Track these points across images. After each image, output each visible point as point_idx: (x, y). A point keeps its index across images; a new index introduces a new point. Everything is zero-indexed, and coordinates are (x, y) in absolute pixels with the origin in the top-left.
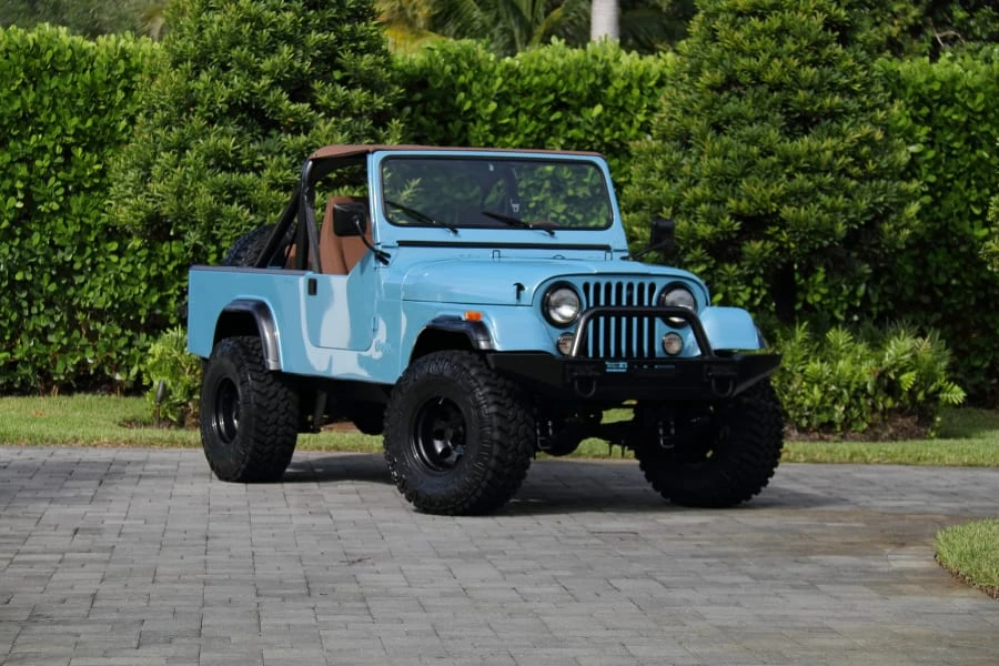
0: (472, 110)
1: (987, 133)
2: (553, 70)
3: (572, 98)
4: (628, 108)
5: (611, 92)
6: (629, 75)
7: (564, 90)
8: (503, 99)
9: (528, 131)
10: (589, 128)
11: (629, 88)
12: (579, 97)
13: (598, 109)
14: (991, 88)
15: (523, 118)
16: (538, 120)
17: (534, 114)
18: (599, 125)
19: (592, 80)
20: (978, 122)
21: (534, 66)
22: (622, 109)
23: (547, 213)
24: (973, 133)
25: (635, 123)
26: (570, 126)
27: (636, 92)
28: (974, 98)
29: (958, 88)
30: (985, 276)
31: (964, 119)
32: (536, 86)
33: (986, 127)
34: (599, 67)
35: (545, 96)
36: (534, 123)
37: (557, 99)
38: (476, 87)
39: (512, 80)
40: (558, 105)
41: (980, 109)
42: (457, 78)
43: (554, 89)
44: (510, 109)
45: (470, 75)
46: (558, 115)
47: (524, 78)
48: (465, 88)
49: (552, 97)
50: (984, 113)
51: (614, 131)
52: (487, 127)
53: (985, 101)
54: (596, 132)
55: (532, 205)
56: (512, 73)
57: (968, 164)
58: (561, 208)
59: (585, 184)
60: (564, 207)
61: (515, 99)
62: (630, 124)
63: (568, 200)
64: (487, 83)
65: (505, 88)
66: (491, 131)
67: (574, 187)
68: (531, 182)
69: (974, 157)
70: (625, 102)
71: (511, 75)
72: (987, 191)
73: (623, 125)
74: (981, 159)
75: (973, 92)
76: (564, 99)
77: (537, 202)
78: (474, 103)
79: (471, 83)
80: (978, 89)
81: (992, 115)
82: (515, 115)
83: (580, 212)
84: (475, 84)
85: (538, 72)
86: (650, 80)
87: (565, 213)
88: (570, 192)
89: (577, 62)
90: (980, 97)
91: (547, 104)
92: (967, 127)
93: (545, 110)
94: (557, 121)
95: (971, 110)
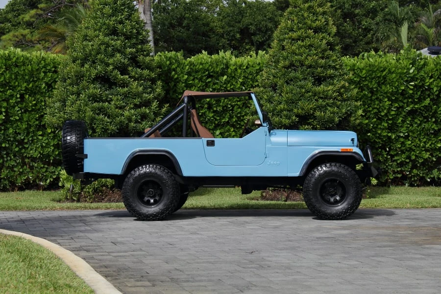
0: (177, 78)
1: (366, 85)
2: (207, 63)
3: (215, 73)
4: (236, 77)
5: (229, 71)
6: (235, 64)
7: (212, 70)
8: (189, 74)
9: (199, 86)
10: (222, 84)
11: (236, 69)
12: (217, 72)
13: (225, 77)
14: (368, 68)
15: (197, 81)
16: (202, 82)
17: (200, 80)
18: (225, 83)
19: (222, 66)
20: (363, 81)
21: (199, 61)
22: (234, 77)
23: (206, 117)
24: (362, 85)
25: (238, 82)
26: (214, 84)
27: (239, 71)
28: (362, 72)
29: (356, 68)
30: (366, 137)
31: (358, 80)
32: (201, 69)
33: (366, 83)
34: (225, 61)
35: (204, 73)
36: (201, 83)
37: (209, 73)
38: (178, 69)
39: (192, 67)
40: (209, 76)
41: (364, 76)
42: (171, 66)
43: (207, 70)
44: (192, 78)
45: (176, 65)
46: (209, 80)
47: (196, 66)
48: (174, 70)
49: (207, 73)
50: (365, 77)
51: (231, 86)
52: (184, 85)
53: (366, 73)
54: (224, 86)
55: (200, 114)
56: (191, 64)
57: (360, 97)
58: (211, 115)
59: (220, 106)
60: (213, 114)
61: (193, 74)
62: (237, 82)
63: (214, 112)
64: (183, 68)
65: (189, 70)
66: (185, 86)
67: (216, 107)
68: (199, 105)
69: (362, 94)
70: (235, 75)
71: (191, 65)
72: (367, 106)
73: (234, 83)
74: (365, 95)
75: (361, 70)
76: (211, 74)
77: (202, 113)
78: (178, 75)
79: (176, 68)
80: (363, 69)
81: (368, 78)
82: (193, 80)
83: (218, 116)
84: (178, 68)
85: (201, 64)
86: (244, 66)
87: (213, 117)
88: (215, 109)
89: (216, 59)
90: (364, 72)
91: (205, 76)
92: (359, 83)
93: (204, 78)
94: (209, 82)
95: (361, 76)
